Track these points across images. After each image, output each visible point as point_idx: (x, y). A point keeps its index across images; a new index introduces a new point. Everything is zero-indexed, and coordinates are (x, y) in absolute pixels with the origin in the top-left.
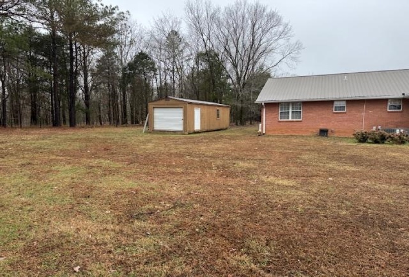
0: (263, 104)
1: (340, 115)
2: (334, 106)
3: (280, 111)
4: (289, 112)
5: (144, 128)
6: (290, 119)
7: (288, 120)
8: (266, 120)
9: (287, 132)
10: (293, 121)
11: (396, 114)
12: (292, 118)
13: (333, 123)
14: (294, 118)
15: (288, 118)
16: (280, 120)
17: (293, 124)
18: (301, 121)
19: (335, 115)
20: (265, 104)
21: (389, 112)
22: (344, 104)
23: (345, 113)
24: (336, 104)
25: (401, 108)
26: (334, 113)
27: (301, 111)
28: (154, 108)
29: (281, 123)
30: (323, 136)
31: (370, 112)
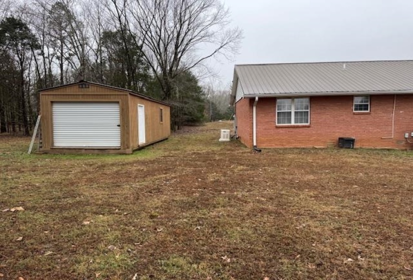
0: (257, 98)
1: (362, 116)
2: (354, 104)
3: (277, 111)
4: (290, 113)
5: (32, 142)
6: (293, 123)
7: (289, 124)
8: (257, 125)
9: (289, 143)
10: (298, 127)
12: (295, 123)
14: (297, 123)
15: (290, 121)
16: (277, 124)
17: (297, 130)
18: (308, 127)
19: (356, 117)
20: (259, 98)
22: (366, 101)
23: (369, 114)
24: (357, 101)
26: (354, 114)
27: (309, 110)
28: (52, 102)
29: (281, 131)
31: (401, 112)
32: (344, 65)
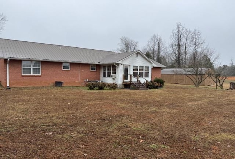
0: (9, 60)
1: (67, 72)
2: (63, 66)
3: (22, 67)
4: (30, 69)
6: (32, 74)
7: (30, 75)
9: (30, 84)
10: (34, 76)
11: (94, 72)
13: (63, 78)
14: (34, 74)
15: (30, 73)
16: (22, 74)
18: (40, 76)
19: (64, 72)
20: (10, 60)
21: (91, 71)
22: (68, 65)
23: (70, 71)
24: (64, 65)
25: (96, 69)
26: (63, 70)
27: (40, 68)
29: (24, 78)
30: (59, 86)
31: (83, 71)
32: (61, 47)
